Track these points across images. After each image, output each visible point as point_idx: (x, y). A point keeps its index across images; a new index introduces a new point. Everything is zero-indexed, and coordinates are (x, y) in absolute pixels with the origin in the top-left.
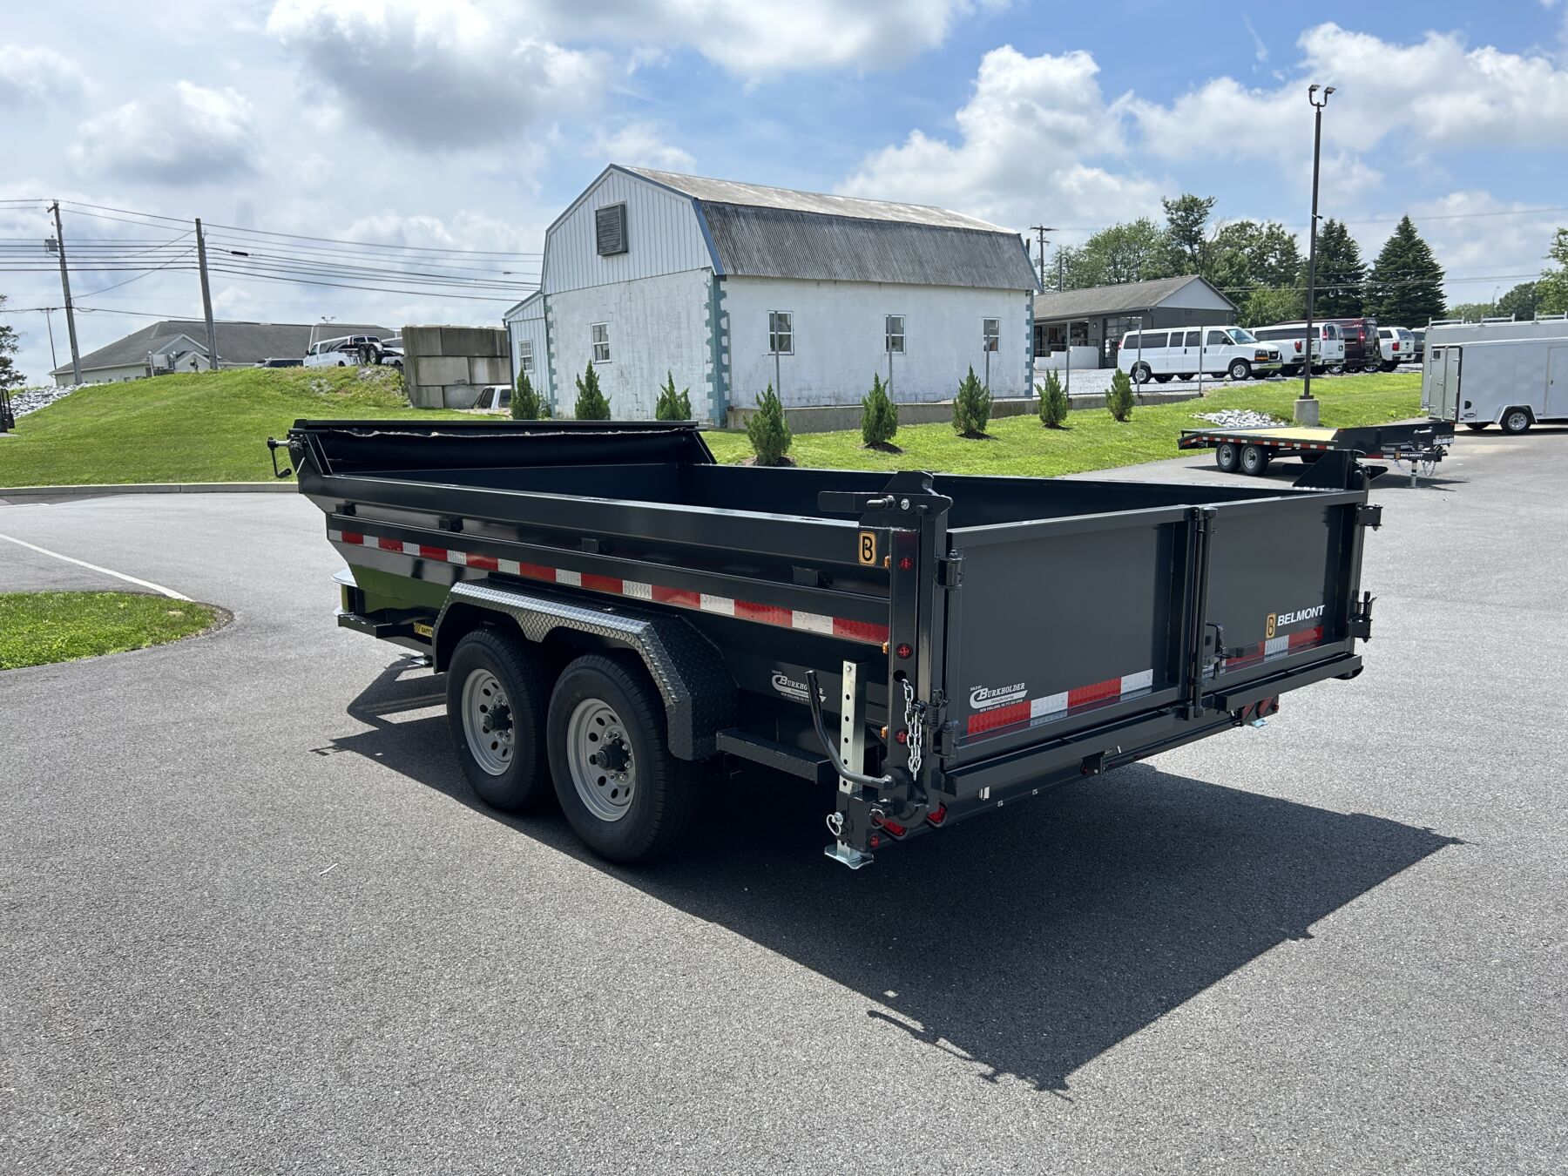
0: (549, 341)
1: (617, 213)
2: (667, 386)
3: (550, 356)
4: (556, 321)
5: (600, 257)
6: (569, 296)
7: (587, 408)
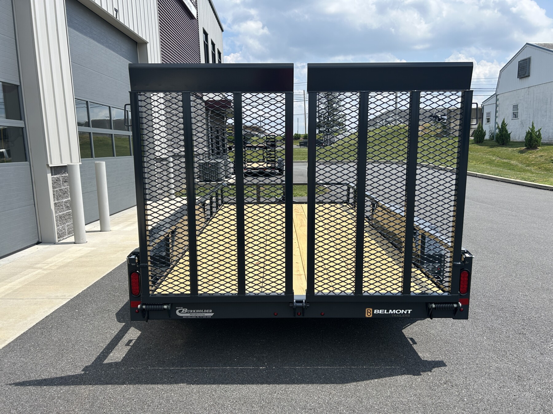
0: (496, 112)
1: (527, 62)
2: (531, 127)
3: (496, 117)
4: (500, 104)
5: (518, 79)
6: (506, 95)
7: (500, 137)
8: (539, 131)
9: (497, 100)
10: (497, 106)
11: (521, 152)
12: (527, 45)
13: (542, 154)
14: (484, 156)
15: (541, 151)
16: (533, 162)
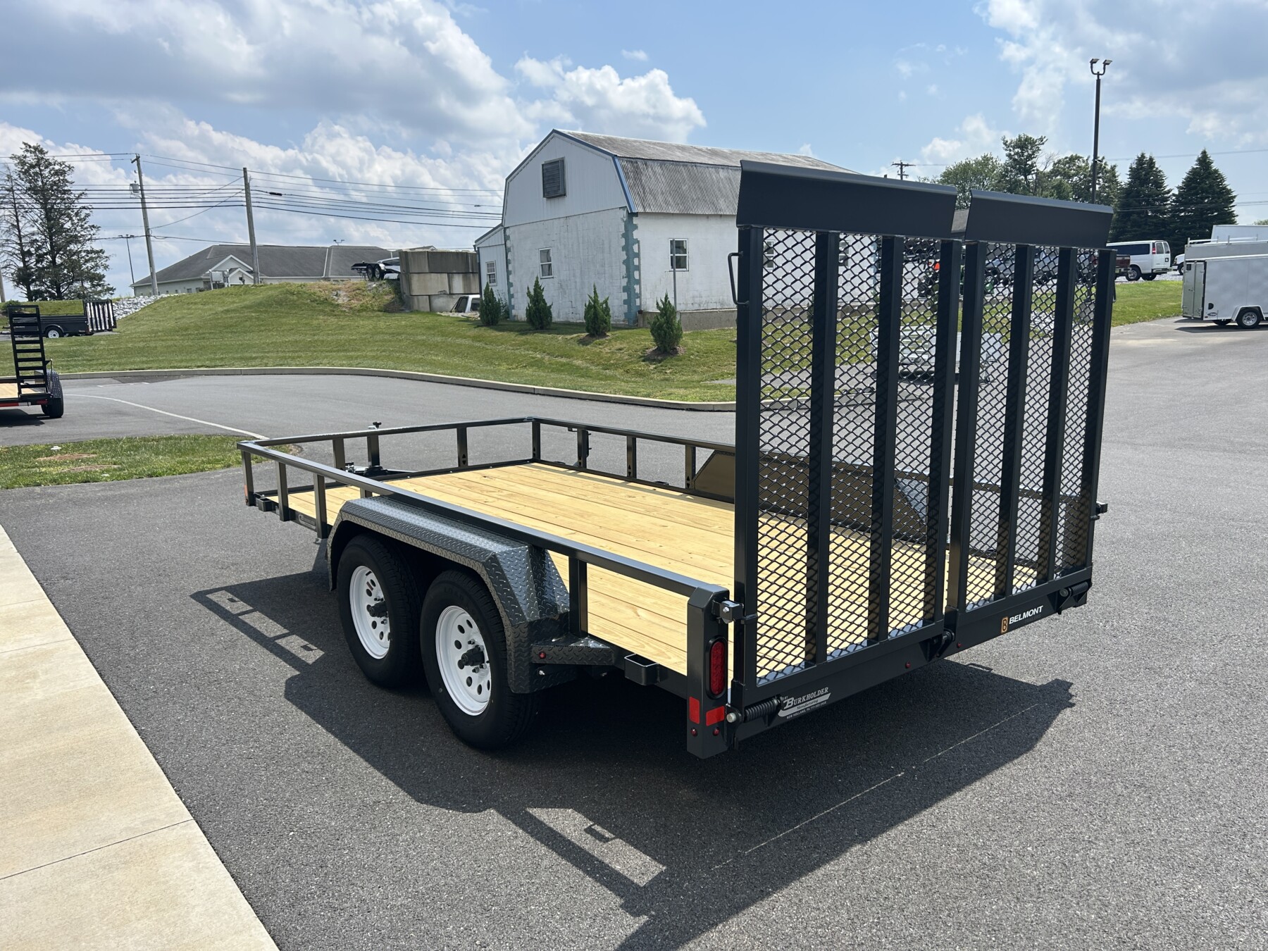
1: (558, 166)
2: (593, 295)
3: (509, 273)
4: (513, 247)
5: (545, 199)
6: (523, 228)
7: (535, 312)
8: (606, 302)
9: (506, 238)
10: (507, 251)
11: (583, 342)
12: (554, 134)
13: (618, 346)
14: (517, 352)
15: (616, 339)
16: (612, 362)
